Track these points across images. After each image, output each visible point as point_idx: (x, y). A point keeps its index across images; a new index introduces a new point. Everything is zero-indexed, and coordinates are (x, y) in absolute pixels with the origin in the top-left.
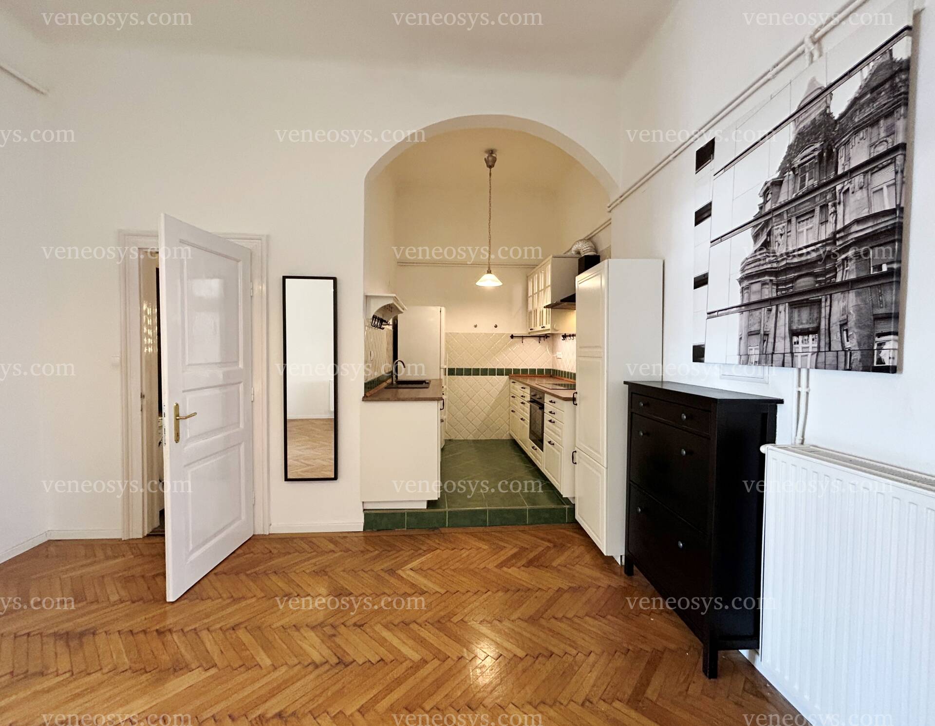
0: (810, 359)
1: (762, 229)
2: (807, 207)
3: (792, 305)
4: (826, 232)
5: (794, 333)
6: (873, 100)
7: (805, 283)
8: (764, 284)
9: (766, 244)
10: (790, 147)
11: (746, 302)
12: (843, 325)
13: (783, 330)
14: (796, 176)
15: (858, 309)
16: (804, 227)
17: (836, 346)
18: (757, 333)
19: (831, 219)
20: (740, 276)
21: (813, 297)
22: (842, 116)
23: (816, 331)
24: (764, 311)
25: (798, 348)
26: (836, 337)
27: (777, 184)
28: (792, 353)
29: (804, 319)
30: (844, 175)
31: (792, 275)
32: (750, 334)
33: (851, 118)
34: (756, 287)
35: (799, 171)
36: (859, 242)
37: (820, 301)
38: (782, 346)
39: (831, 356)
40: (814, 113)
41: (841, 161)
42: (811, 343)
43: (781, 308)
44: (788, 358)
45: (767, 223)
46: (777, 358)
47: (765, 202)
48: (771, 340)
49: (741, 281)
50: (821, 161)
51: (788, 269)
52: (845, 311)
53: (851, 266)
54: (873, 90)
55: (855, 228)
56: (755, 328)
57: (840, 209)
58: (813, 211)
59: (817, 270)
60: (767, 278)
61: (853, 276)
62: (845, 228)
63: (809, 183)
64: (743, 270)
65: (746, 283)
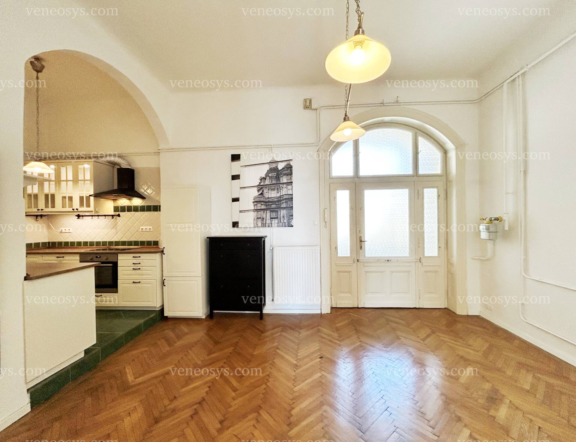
0: (276, 225)
1: (260, 189)
2: (273, 188)
3: (271, 211)
4: (278, 195)
5: (271, 218)
6: (287, 170)
7: (274, 206)
8: (262, 204)
9: (262, 194)
10: (268, 171)
11: (255, 209)
12: (283, 217)
13: (268, 217)
14: (270, 179)
15: (286, 214)
16: (273, 192)
17: (282, 221)
18: (260, 218)
19: (279, 192)
20: (253, 201)
21: (276, 210)
22: (281, 170)
23: (277, 218)
24: (262, 212)
25: (273, 222)
26: (282, 219)
27: (265, 179)
28: (271, 223)
29: (274, 215)
30: (282, 183)
31: (270, 204)
32: (258, 218)
33: (283, 171)
34: (259, 205)
35: (271, 178)
36: (286, 199)
37: (278, 211)
38: (268, 221)
39: (281, 224)
40: (274, 166)
41: (281, 180)
42: (276, 221)
43: (268, 212)
44: (270, 225)
45: (262, 188)
46: (267, 225)
47: (261, 182)
48: (265, 220)
49: (253, 202)
50: (276, 178)
51: (269, 202)
52: (283, 213)
53: (284, 204)
54: (287, 168)
55: (285, 196)
56: (259, 216)
57: (281, 191)
58: (275, 189)
59: (277, 203)
60: (263, 203)
61: (285, 206)
62: (283, 195)
63: (273, 182)
64: (254, 199)
65: (255, 203)
